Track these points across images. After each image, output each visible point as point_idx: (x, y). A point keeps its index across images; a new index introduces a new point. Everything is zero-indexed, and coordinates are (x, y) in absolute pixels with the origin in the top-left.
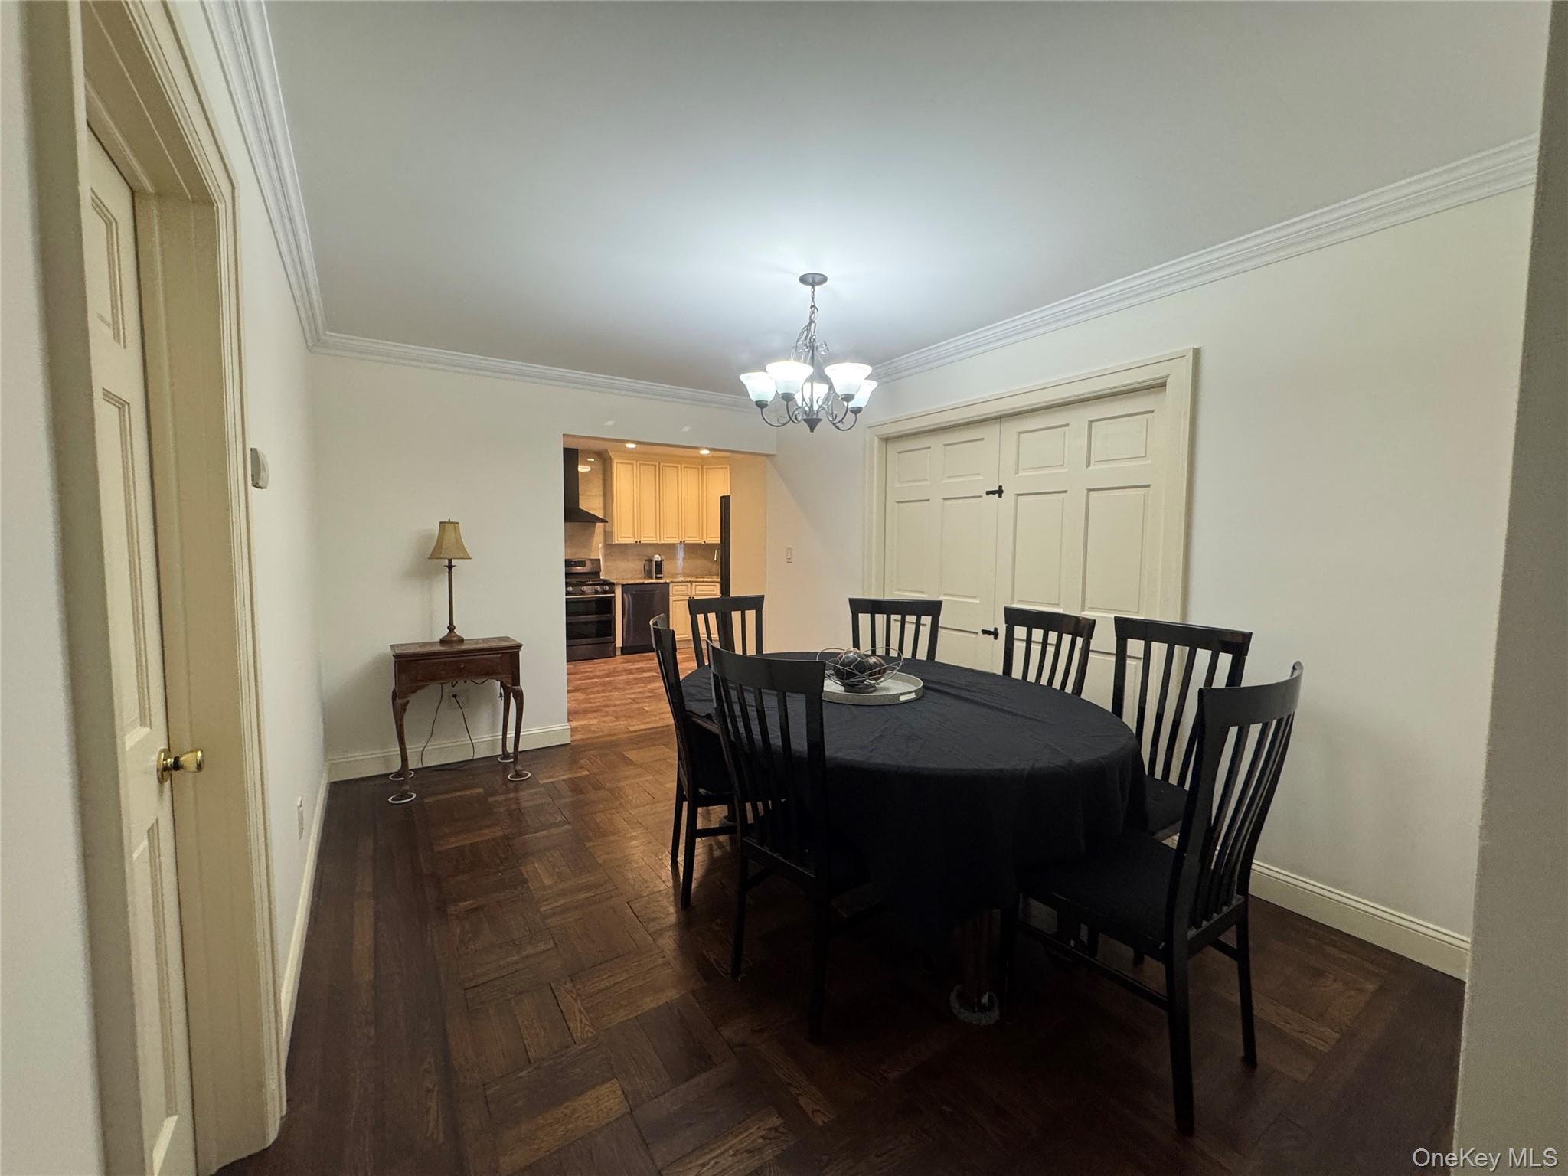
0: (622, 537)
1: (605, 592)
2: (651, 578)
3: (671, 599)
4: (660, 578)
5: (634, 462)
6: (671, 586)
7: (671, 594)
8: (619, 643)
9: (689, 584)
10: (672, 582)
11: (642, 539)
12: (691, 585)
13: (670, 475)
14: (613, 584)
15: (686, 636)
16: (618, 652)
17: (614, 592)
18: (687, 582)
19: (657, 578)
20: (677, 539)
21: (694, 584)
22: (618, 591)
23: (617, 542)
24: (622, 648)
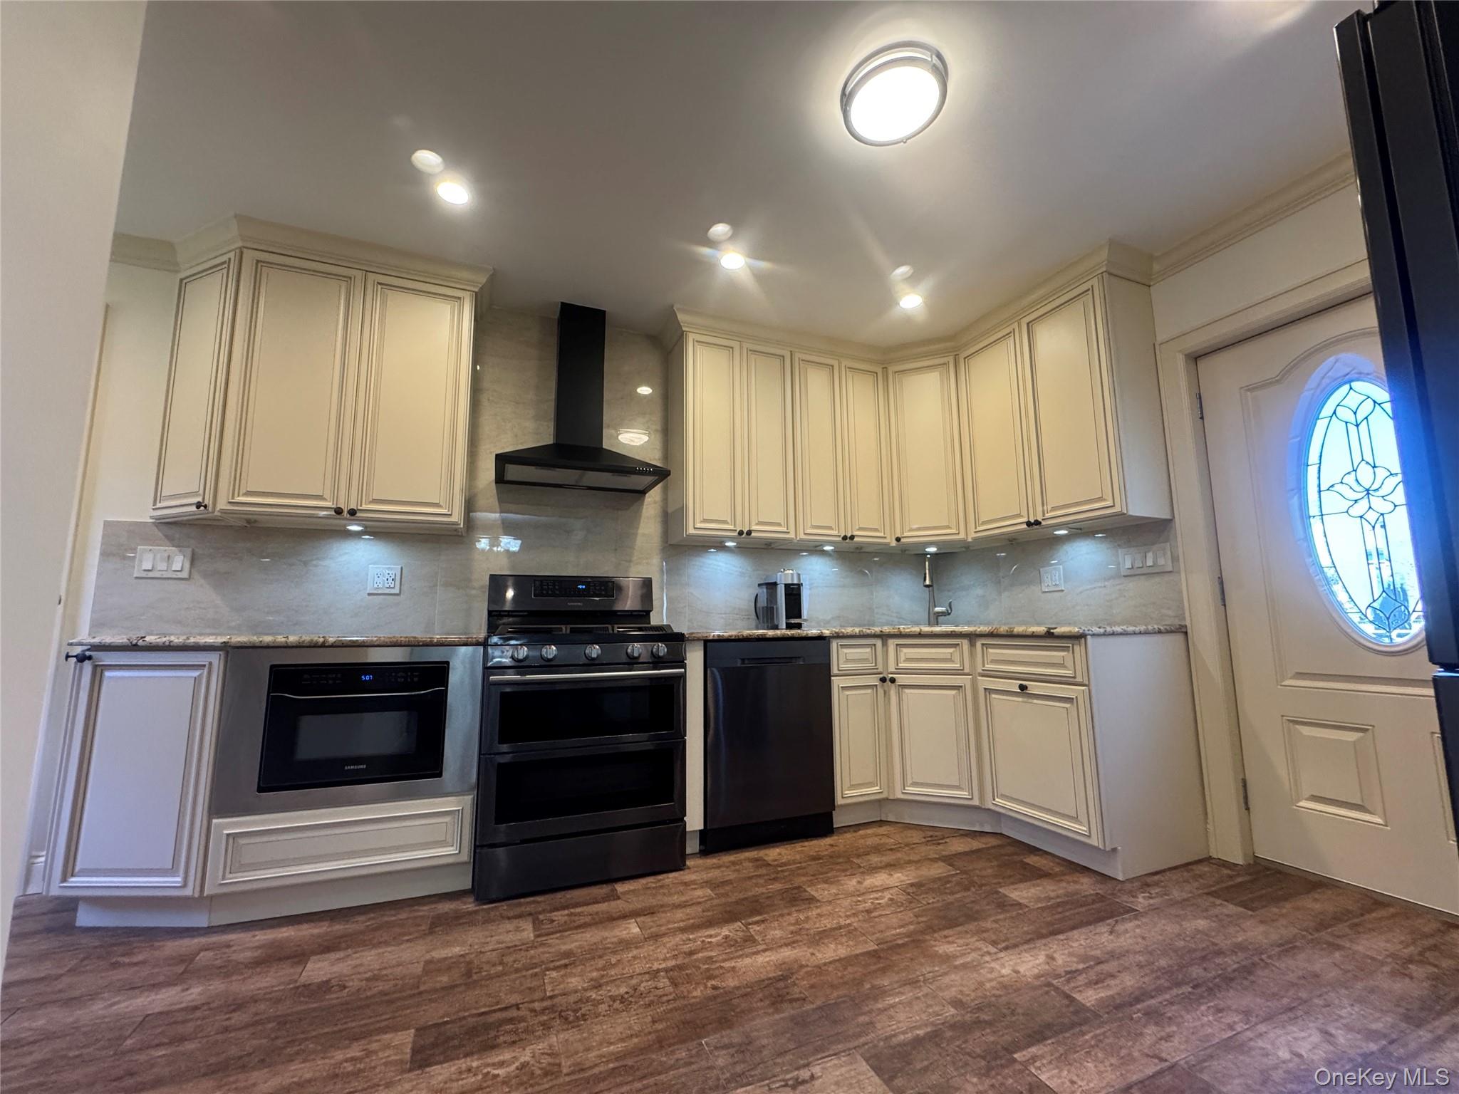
0: (705, 521)
1: (657, 662)
2: (776, 628)
3: (837, 682)
4: (799, 626)
5: (736, 345)
6: (834, 645)
7: (834, 670)
8: (694, 819)
9: (879, 643)
10: (838, 636)
11: (754, 528)
12: (885, 644)
13: (816, 384)
14: (680, 638)
15: (876, 789)
16: (692, 846)
17: (681, 663)
18: (875, 636)
19: (789, 626)
20: (835, 533)
21: (892, 643)
22: (695, 660)
23: (691, 531)
24: (703, 834)
